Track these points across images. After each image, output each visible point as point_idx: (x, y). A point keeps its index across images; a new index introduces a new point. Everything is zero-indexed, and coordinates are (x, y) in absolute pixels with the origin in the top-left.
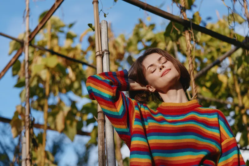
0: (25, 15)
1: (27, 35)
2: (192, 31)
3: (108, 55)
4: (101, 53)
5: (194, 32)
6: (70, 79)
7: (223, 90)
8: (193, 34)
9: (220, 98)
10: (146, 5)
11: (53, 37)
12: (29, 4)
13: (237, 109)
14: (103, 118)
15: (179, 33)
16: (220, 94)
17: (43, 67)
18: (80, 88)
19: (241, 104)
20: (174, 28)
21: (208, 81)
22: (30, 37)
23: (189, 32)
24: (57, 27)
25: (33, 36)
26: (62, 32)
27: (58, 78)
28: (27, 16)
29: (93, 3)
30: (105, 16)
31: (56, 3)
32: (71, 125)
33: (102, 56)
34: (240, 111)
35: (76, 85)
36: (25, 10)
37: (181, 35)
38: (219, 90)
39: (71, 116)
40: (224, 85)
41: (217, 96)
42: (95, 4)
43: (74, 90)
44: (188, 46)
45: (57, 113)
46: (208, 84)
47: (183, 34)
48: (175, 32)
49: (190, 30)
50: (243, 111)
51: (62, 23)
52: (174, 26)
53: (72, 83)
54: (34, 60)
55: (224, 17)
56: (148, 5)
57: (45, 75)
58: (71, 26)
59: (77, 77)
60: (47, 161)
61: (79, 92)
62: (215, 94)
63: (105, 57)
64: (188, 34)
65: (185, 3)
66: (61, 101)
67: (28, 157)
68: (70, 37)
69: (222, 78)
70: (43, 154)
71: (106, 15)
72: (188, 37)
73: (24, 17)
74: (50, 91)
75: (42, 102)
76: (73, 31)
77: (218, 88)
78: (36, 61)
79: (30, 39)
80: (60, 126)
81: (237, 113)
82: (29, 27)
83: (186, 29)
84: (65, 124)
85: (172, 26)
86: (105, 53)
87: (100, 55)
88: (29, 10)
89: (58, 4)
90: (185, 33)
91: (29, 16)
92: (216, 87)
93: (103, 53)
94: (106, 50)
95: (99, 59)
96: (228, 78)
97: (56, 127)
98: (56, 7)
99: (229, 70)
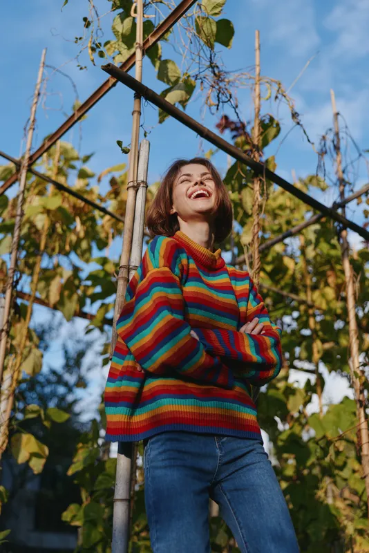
0: (28, 128)
1: (27, 156)
2: (264, 180)
3: (145, 188)
4: (136, 185)
5: (266, 181)
6: (77, 234)
7: (287, 279)
8: (265, 183)
9: (282, 288)
10: (206, 130)
11: (60, 171)
12: (35, 111)
13: (302, 308)
14: (126, 276)
15: (244, 181)
16: (282, 283)
17: (41, 210)
18: (89, 249)
19: (309, 302)
20: (239, 173)
21: (268, 263)
22: (30, 158)
23: (260, 180)
24: (68, 159)
25: (34, 159)
26: (73, 167)
27: (59, 230)
28: (31, 128)
29: (133, 114)
30: (145, 136)
31: (76, 113)
32: (70, 297)
33: (136, 188)
34: (306, 311)
35: (84, 245)
36: (29, 119)
37: (246, 186)
38: (282, 278)
39: (71, 286)
40: (290, 272)
41: (279, 286)
42: (136, 115)
43: (79, 252)
44: (255, 198)
45: (53, 277)
46: (269, 268)
47: (249, 184)
48: (239, 178)
49: (261, 178)
50: (311, 312)
51: (75, 153)
52: (239, 170)
53: (79, 240)
54: (28, 200)
55: (301, 180)
56: (208, 130)
57: (41, 222)
58: (86, 159)
59: (87, 233)
60: (28, 343)
61: (87, 255)
62: (276, 282)
63: (141, 191)
64: (259, 182)
65: (259, 140)
66: (58, 266)
67: (5, 328)
68: (83, 175)
69: (288, 262)
70: (25, 332)
71: (147, 134)
72: (257, 187)
73: (25, 129)
74: (46, 247)
75: (31, 261)
76: (88, 168)
77: (281, 275)
78: (30, 202)
79: (30, 162)
80: (54, 297)
81: (302, 313)
82: (31, 144)
83: (256, 175)
84: (61, 295)
85: (237, 169)
86: (142, 185)
87: (133, 187)
88: (33, 121)
89: (80, 114)
90: (253, 183)
91: (34, 129)
92: (278, 274)
93: (139, 185)
94: (143, 182)
95: (131, 192)
96: (296, 264)
97: (47, 297)
98: (76, 118)
99: (298, 253)
